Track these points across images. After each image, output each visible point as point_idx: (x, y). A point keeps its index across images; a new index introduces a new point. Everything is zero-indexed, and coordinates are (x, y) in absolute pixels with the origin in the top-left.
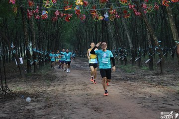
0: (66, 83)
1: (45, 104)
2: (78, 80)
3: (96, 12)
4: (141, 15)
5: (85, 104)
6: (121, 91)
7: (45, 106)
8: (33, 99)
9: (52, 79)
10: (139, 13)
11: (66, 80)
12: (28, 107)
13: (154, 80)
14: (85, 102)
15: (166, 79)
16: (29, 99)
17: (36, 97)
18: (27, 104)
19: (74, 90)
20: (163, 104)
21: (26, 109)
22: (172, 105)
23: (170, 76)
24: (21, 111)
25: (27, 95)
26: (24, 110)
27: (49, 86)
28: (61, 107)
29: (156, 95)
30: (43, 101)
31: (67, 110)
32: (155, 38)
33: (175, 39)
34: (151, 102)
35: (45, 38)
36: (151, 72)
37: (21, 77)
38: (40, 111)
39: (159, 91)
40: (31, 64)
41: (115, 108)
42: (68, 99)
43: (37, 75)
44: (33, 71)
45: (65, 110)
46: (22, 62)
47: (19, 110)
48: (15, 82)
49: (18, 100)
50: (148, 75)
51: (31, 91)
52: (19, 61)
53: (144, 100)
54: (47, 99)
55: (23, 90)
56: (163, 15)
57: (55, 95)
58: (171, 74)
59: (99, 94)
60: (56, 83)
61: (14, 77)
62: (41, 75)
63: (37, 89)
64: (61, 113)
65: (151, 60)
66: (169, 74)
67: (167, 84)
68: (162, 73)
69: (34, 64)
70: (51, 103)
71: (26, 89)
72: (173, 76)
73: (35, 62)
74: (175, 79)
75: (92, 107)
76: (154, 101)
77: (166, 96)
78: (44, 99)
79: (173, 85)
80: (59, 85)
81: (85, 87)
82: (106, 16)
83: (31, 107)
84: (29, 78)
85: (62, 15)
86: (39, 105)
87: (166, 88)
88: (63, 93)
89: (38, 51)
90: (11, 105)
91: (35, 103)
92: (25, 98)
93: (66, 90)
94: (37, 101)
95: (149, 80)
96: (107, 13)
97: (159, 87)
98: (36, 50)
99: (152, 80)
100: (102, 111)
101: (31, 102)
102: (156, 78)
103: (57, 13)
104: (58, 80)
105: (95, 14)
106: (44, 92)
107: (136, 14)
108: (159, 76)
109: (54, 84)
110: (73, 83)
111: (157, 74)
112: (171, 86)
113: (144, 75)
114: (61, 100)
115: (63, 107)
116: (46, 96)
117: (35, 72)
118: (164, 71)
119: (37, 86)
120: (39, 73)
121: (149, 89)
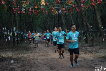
0: (35, 52)
1: (22, 64)
2: (43, 50)
3: (53, 9)
4: (80, 11)
5: (45, 64)
6: (67, 56)
7: (22, 66)
8: (15, 61)
9: (27, 49)
10: (79, 10)
11: (36, 50)
12: (12, 66)
13: (88, 49)
14: (46, 63)
15: (94, 49)
16: (12, 61)
17: (17, 60)
18: (11, 64)
19: (40, 56)
20: (92, 64)
21: (10, 68)
22: (97, 65)
23: (97, 47)
24: (7, 69)
25: (12, 59)
26: (9, 68)
27: (25, 53)
28: (31, 66)
29: (88, 59)
30: (21, 62)
31: (35, 68)
32: (89, 25)
33: (100, 25)
34: (84, 63)
35: (25, 25)
36: (86, 45)
37: (9, 48)
38: (18, 69)
39: (90, 56)
40: (16, 40)
41: (63, 66)
42: (35, 61)
43: (19, 47)
44: (16, 45)
45: (33, 68)
46: (10, 39)
47: (6, 68)
48: (5, 51)
49: (6, 62)
50: (84, 47)
51: (14, 57)
52: (8, 39)
53: (80, 62)
54: (23, 61)
55: (10, 56)
56: (94, 11)
57: (28, 59)
58: (98, 46)
59: (54, 58)
60: (30, 51)
61: (5, 48)
62: (21, 47)
63: (18, 55)
64: (30, 70)
65: (87, 38)
66: (97, 46)
67: (95, 52)
68: (92, 46)
69: (17, 40)
70: (26, 64)
71: (11, 55)
72: (99, 47)
73: (18, 39)
74: (100, 49)
75: (49, 66)
76: (86, 62)
77: (94, 59)
78: (22, 62)
79: (98, 52)
80: (31, 53)
81: (46, 54)
82: (60, 11)
83: (13, 66)
84: (14, 49)
85: (33, 11)
86: (18, 65)
87: (94, 54)
88: (33, 58)
89: (20, 33)
90: (1, 65)
91: (16, 64)
92: (10, 61)
93: (35, 56)
94: (18, 62)
95: (85, 50)
96: (60, 10)
97: (90, 54)
98: (19, 32)
99: (86, 50)
100: (55, 69)
101: (14, 63)
102: (89, 49)
103: (30, 10)
104: (31, 50)
105: (53, 10)
106: (22, 57)
107: (78, 10)
108: (91, 48)
109: (29, 52)
110: (40, 51)
111: (90, 46)
112: (98, 53)
113: (82, 47)
114: (32, 62)
115: (32, 66)
116: (23, 60)
117: (18, 45)
118: (94, 44)
119: (18, 54)
120: (20, 46)
121: (84, 55)
